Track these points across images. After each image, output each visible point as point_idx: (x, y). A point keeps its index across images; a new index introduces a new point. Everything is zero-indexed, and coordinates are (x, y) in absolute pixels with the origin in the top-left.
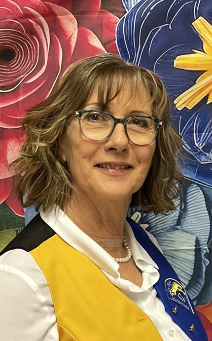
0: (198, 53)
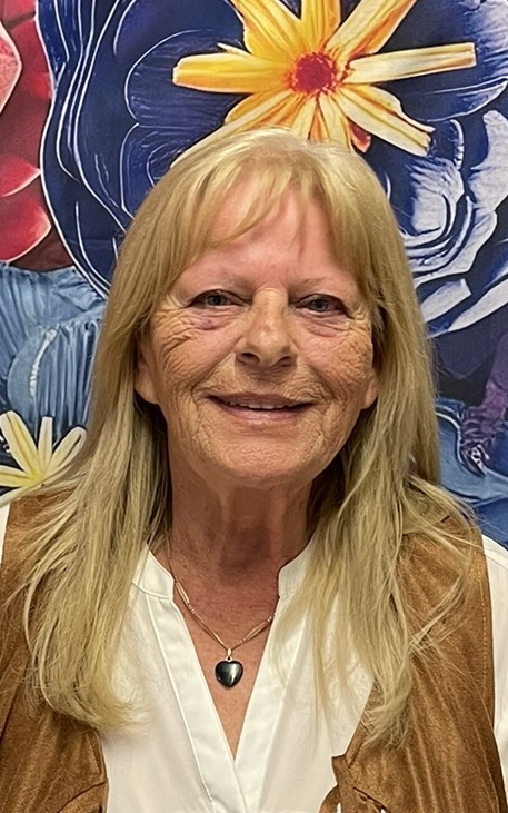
0: (231, 52)
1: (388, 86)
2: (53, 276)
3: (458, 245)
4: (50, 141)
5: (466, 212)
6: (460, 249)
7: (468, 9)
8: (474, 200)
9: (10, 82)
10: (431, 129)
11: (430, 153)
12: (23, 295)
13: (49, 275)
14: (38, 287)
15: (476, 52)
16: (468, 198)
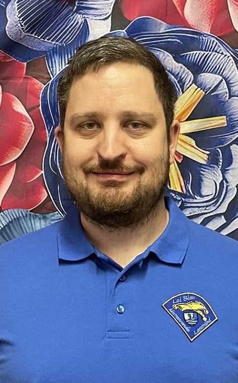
1: (190, 135)
2: (48, 216)
3: (220, 201)
4: (47, 159)
5: (224, 187)
6: (221, 203)
7: (223, 102)
8: (227, 182)
9: (29, 134)
10: (208, 153)
11: (208, 162)
12: (36, 224)
13: (47, 215)
14: (42, 220)
15: (227, 120)
16: (224, 181)
